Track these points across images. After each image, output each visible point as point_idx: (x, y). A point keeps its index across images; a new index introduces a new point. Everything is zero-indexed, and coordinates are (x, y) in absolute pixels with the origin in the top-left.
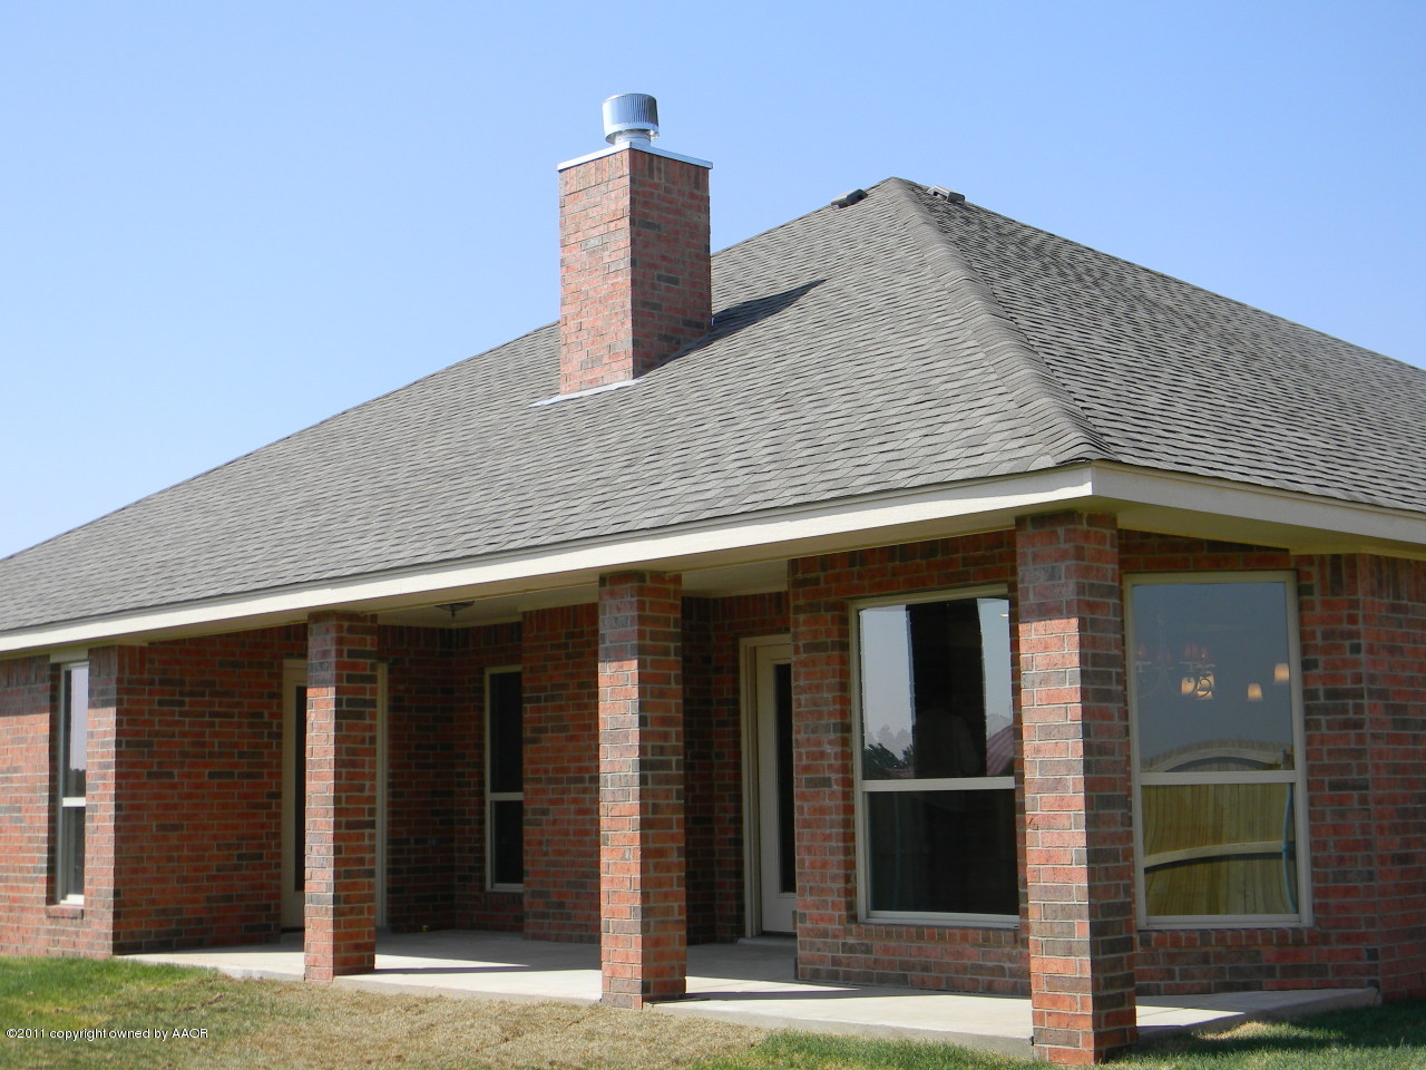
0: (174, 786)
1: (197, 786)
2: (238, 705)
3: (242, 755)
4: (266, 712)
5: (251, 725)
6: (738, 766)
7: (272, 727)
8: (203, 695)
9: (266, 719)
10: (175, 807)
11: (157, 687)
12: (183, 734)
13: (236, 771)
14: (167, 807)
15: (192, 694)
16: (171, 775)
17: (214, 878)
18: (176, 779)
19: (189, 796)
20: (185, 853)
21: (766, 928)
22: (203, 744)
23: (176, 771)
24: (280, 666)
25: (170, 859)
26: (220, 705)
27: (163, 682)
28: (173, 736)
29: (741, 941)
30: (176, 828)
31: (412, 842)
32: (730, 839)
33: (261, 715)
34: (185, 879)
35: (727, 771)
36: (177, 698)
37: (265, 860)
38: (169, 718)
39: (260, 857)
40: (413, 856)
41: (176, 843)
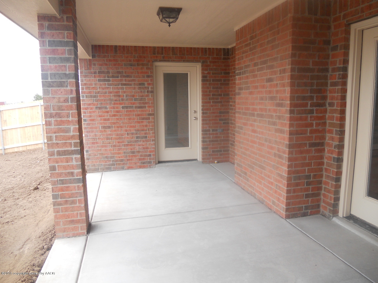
0: (107, 112)
1: (117, 112)
2: (134, 80)
3: (135, 100)
4: (146, 83)
5: (140, 88)
6: (343, 112)
7: (149, 89)
8: (118, 77)
9: (146, 86)
10: (108, 120)
11: (98, 74)
12: (111, 93)
13: (134, 106)
14: (105, 120)
15: (113, 77)
16: (106, 108)
17: (127, 145)
18: (108, 110)
19: (114, 115)
20: (114, 136)
21: (354, 212)
22: (119, 96)
23: (108, 106)
24: (152, 65)
25: (107, 139)
26: (125, 80)
27: (99, 72)
28: (106, 93)
29: (335, 219)
30: (109, 127)
31: (211, 131)
32: (334, 158)
33: (144, 84)
34: (115, 146)
35: (335, 115)
36: (107, 78)
37: (148, 139)
38: (104, 86)
39: (146, 137)
40: (211, 136)
41: (110, 133)
